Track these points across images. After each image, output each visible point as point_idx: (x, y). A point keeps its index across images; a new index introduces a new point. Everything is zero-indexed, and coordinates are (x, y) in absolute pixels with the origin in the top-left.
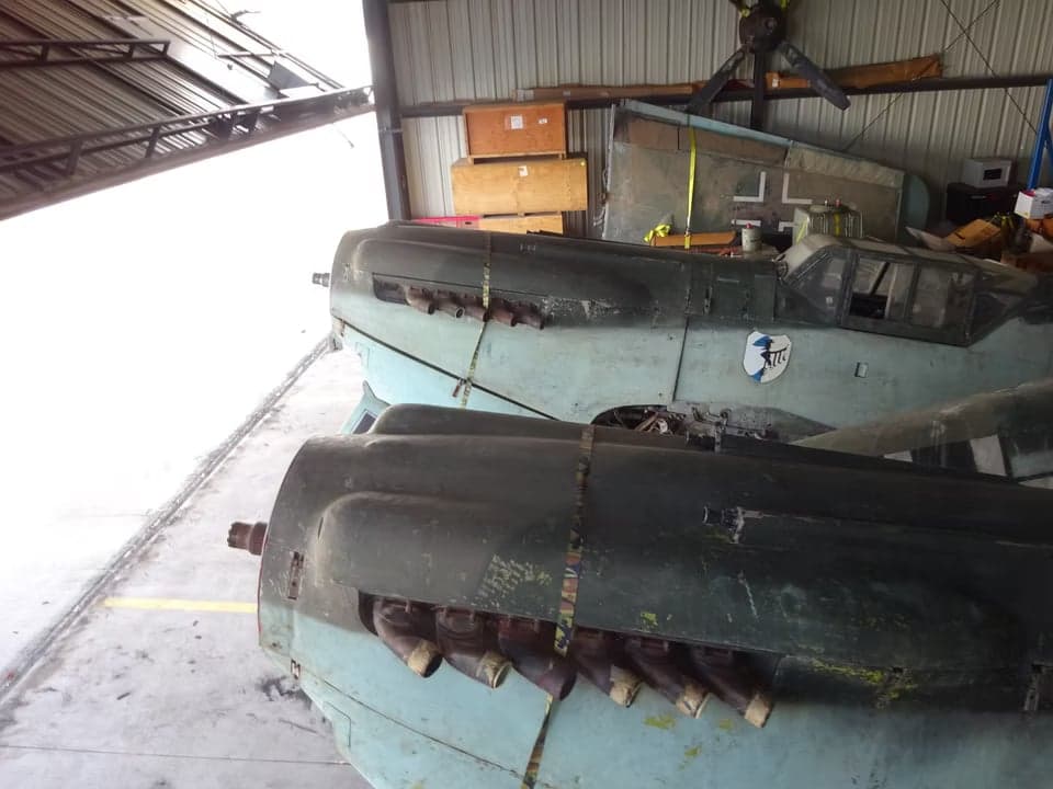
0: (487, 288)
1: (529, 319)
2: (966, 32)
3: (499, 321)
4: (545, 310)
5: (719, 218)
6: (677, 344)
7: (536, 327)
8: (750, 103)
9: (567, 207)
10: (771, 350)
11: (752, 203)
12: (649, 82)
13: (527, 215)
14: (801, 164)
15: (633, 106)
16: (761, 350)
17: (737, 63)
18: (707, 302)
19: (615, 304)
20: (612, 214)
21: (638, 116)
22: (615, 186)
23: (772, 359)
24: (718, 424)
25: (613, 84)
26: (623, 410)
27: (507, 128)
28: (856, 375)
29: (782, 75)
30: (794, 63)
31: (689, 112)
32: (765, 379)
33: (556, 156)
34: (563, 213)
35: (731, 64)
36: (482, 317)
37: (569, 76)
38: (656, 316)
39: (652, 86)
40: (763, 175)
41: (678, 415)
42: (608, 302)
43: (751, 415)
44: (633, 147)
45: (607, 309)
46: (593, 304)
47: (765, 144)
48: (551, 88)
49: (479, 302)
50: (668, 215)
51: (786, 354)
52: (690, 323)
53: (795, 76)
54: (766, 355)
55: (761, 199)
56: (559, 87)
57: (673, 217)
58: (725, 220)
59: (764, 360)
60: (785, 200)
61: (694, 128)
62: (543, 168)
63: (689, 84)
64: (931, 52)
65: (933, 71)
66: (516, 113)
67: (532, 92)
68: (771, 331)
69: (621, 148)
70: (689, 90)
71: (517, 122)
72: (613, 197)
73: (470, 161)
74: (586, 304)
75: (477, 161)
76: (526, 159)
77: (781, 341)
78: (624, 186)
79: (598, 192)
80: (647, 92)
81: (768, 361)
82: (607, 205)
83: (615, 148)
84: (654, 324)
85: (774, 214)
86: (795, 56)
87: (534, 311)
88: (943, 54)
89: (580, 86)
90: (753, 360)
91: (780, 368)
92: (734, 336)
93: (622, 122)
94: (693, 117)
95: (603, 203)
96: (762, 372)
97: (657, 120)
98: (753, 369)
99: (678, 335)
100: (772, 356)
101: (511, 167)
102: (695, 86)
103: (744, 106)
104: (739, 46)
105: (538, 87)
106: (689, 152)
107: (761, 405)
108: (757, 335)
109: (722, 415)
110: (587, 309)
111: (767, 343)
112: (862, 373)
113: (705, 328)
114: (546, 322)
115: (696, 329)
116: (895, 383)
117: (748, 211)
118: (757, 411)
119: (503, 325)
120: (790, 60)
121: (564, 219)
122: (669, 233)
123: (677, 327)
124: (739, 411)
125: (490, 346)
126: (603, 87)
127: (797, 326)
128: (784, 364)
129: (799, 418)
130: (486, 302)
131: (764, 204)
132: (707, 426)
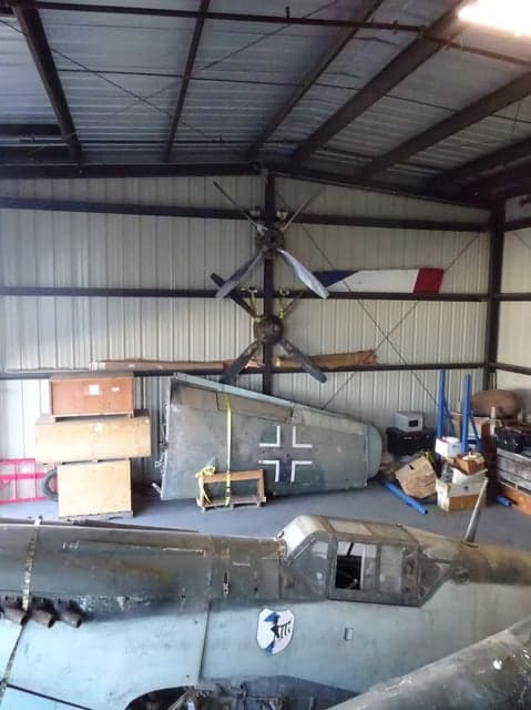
0: (27, 592)
1: (66, 618)
2: (387, 338)
3: (38, 622)
4: (83, 607)
5: (250, 459)
6: (201, 626)
7: (73, 626)
8: (261, 376)
9: (134, 454)
10: (279, 624)
11: (273, 448)
12: (192, 359)
13: (100, 461)
14: (303, 420)
15: (182, 377)
16: (270, 625)
17: (253, 351)
18: (226, 587)
19: (146, 598)
20: (170, 459)
21: (187, 385)
22: (172, 437)
23: (280, 632)
24: (240, 696)
25: (166, 360)
26: (157, 693)
27: (86, 393)
28: (345, 638)
29: (282, 359)
30: (290, 352)
31: (221, 382)
32: (276, 650)
33: (126, 415)
34: (130, 459)
35: (249, 351)
36: (19, 620)
37: (134, 354)
38: (182, 603)
39: (195, 362)
40: (278, 428)
41: (203, 692)
42: (140, 596)
43: (266, 684)
44: (185, 407)
45: (139, 602)
46: (127, 599)
47: (277, 405)
48: (120, 361)
49: (18, 605)
50: (213, 459)
51: (291, 626)
52: (213, 606)
53: (290, 360)
54: (275, 629)
55: (278, 445)
56: (125, 361)
57: (217, 460)
58: (255, 460)
59: (273, 634)
60: (295, 445)
61: (228, 394)
62: (115, 424)
63: (219, 362)
64: (368, 349)
65: (371, 359)
66: (93, 383)
67: (104, 364)
68: (277, 607)
69: (176, 409)
70: (220, 367)
71: (94, 390)
72: (170, 446)
73: (53, 418)
74: (120, 600)
75: (58, 420)
76: (102, 417)
77: (286, 616)
78: (179, 439)
79: (159, 443)
80: (191, 367)
81: (277, 634)
82: (166, 453)
83: (171, 410)
84: (181, 610)
85: (288, 455)
86: (290, 349)
87: (73, 608)
88: (375, 350)
89: (141, 360)
90: (265, 635)
91: (286, 639)
92: (249, 614)
93: (176, 388)
94: (226, 386)
95: (164, 450)
96: (272, 645)
97: (201, 388)
98: (264, 644)
99: (202, 619)
100: (280, 629)
101: (89, 425)
102: (225, 364)
103: (258, 378)
104: (253, 340)
105: (109, 361)
106: (226, 411)
107: (273, 674)
108: (267, 612)
109: (241, 687)
110: (121, 604)
111: (274, 618)
112: (349, 637)
113: (224, 609)
114: (83, 618)
115: (218, 610)
116: (374, 642)
117: (271, 454)
118: (270, 679)
119: (40, 626)
120: (287, 350)
121: (131, 464)
122: (215, 472)
123: (202, 612)
124: (256, 682)
125: (27, 646)
126: (158, 362)
127: (298, 601)
128: (290, 635)
129: (305, 682)
130: (25, 605)
131: (281, 448)
132: (230, 699)
